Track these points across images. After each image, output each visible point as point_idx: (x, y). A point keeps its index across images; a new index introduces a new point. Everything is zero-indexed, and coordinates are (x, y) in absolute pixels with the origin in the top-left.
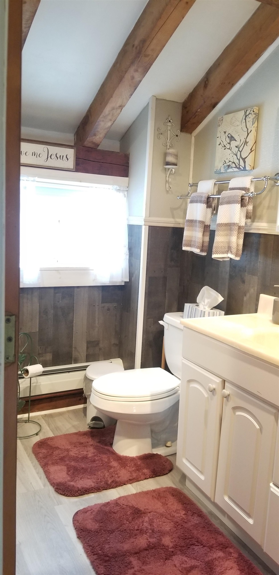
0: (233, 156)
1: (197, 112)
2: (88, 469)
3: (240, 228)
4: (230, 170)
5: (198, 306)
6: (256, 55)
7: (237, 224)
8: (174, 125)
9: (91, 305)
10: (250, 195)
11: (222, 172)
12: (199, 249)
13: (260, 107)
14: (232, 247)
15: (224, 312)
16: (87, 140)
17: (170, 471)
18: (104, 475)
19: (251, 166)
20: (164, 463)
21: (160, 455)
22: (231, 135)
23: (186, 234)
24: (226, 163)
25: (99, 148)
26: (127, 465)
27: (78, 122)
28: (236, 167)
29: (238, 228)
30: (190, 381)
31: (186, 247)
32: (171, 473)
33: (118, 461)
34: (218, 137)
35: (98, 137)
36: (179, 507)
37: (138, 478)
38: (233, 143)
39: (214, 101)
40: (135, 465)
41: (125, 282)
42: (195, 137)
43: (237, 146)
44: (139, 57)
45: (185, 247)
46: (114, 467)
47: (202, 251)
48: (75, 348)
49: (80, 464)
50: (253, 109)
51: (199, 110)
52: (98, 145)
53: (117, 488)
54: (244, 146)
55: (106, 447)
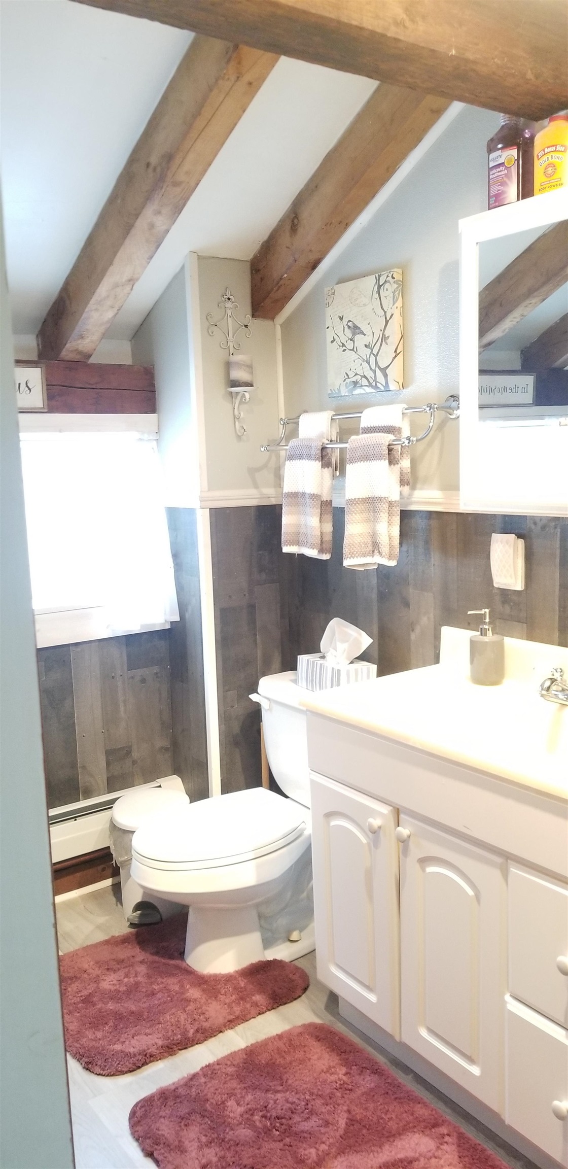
0: (361, 365)
1: (281, 279)
2: (143, 1012)
3: (391, 504)
4: (358, 391)
5: (323, 657)
6: (388, 169)
7: (386, 499)
8: (238, 306)
9: (108, 677)
10: (404, 443)
11: (343, 395)
12: (315, 549)
13: (404, 268)
14: (380, 545)
15: (376, 666)
16: (66, 347)
17: (305, 989)
18: (176, 1019)
19: (398, 382)
20: (291, 976)
21: (281, 962)
22: (354, 323)
23: (287, 520)
24: (349, 378)
25: (92, 360)
26: (220, 993)
27: (43, 311)
28: (370, 385)
29: (388, 507)
30: (329, 815)
31: (289, 546)
32: (308, 992)
33: (200, 986)
34: (328, 327)
35: (87, 341)
36: (333, 1061)
37: (245, 1016)
38: (358, 337)
39: (312, 257)
40: (235, 988)
41: (171, 622)
42: (281, 326)
43: (368, 344)
44: (162, 188)
45: (287, 546)
46: (196, 1000)
47: (321, 551)
48: (84, 767)
49: (125, 1005)
50: (392, 273)
51: (285, 275)
52: (90, 356)
53: (206, 1042)
54: (381, 345)
55: (172, 962)
